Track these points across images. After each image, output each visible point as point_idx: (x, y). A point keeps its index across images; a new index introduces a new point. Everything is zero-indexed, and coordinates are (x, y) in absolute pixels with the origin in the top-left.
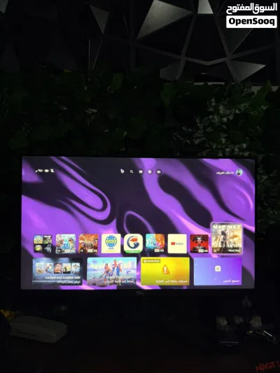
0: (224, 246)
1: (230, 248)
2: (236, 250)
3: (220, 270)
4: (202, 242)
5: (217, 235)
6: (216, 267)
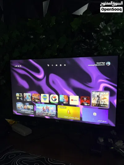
0: (98, 103)
2: (105, 106)
3: (96, 115)
4: (86, 100)
5: (94, 97)
6: (94, 113)
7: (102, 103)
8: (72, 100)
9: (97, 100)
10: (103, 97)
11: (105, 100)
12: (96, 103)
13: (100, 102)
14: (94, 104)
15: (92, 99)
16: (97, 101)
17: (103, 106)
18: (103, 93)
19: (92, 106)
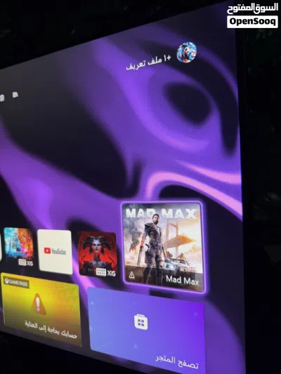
0: (154, 265)
1: (170, 273)
2: (187, 281)
3: (145, 327)
4: (102, 251)
5: (135, 235)
6: (137, 318)
7: (172, 268)
8: (47, 251)
9: (146, 248)
10: (172, 235)
11: (183, 249)
12: (143, 264)
13: (163, 258)
14: (135, 269)
15: (127, 244)
16: (148, 254)
17: (175, 280)
18: (171, 211)
19: (128, 279)
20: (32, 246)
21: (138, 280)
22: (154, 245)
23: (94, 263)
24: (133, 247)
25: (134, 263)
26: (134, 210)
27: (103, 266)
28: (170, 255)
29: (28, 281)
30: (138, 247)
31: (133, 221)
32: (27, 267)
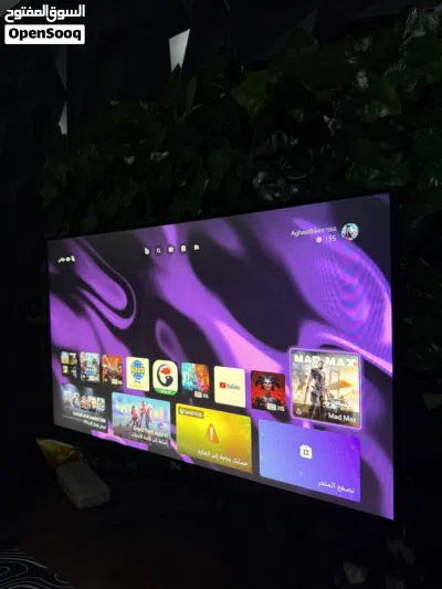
0: (318, 404)
1: (332, 411)
2: (347, 418)
3: (310, 456)
6: (303, 448)
7: (334, 407)
8: (223, 385)
10: (335, 379)
11: (343, 391)
13: (326, 398)
14: (302, 406)
16: (313, 395)
17: (336, 417)
18: (333, 359)
19: (295, 414)
20: (208, 380)
21: (305, 415)
22: (318, 387)
23: (265, 399)
24: (300, 388)
25: (301, 401)
26: (301, 356)
27: (273, 402)
28: (332, 396)
29: (203, 413)
30: (305, 388)
31: (300, 365)
32: (203, 399)
